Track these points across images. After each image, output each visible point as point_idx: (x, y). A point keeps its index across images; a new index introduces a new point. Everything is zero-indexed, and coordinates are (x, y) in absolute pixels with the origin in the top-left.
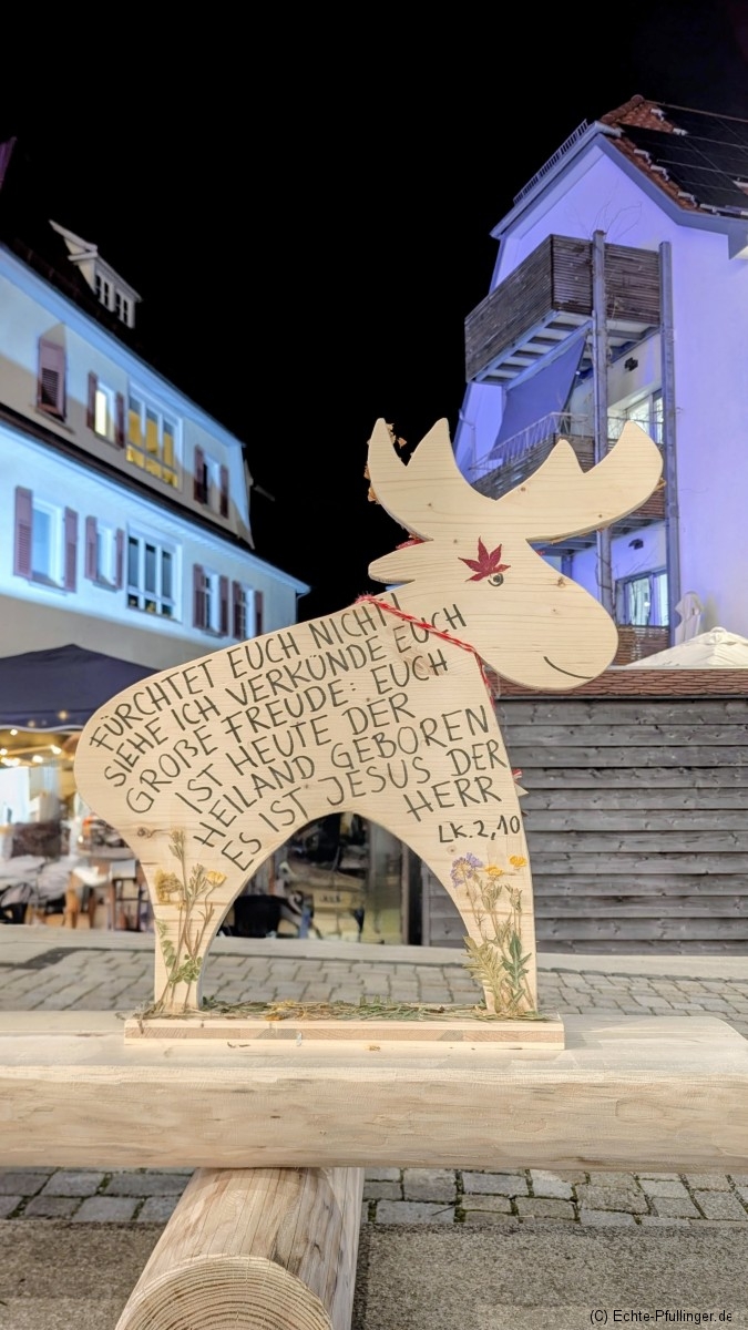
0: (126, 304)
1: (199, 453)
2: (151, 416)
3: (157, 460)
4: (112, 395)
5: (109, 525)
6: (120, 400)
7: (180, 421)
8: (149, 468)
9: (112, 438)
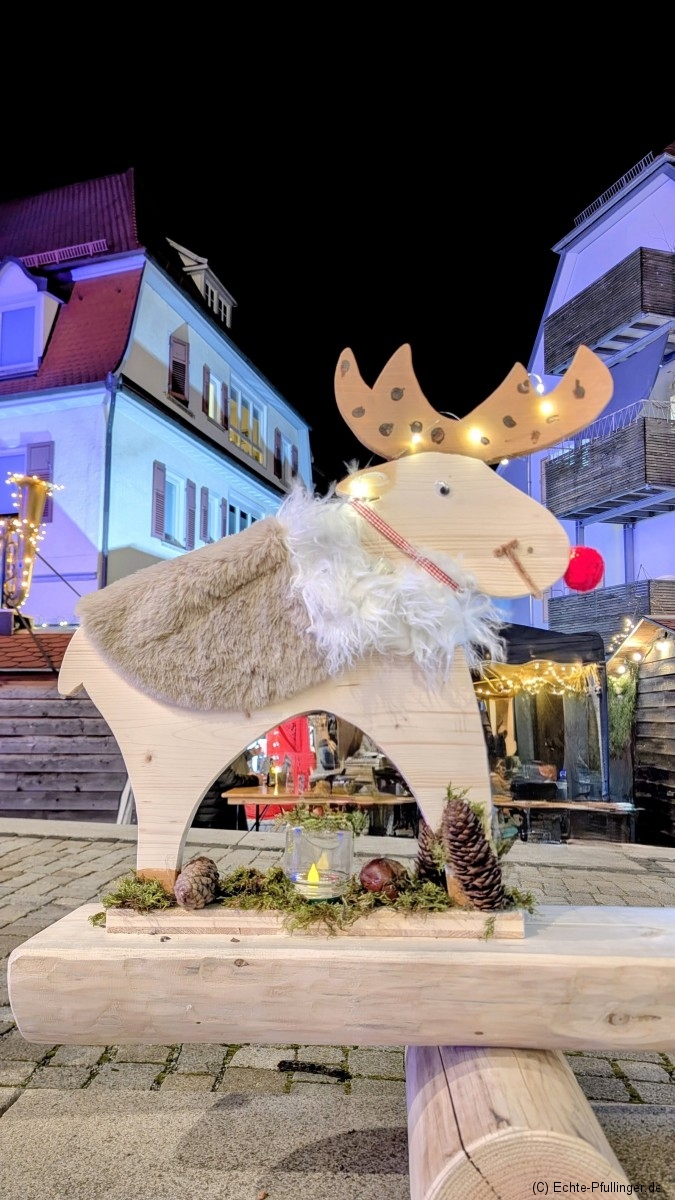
0: (225, 308)
1: (278, 435)
2: (245, 404)
3: (249, 441)
4: (219, 385)
5: (217, 495)
6: (224, 388)
7: (265, 408)
8: (243, 447)
9: (219, 420)
